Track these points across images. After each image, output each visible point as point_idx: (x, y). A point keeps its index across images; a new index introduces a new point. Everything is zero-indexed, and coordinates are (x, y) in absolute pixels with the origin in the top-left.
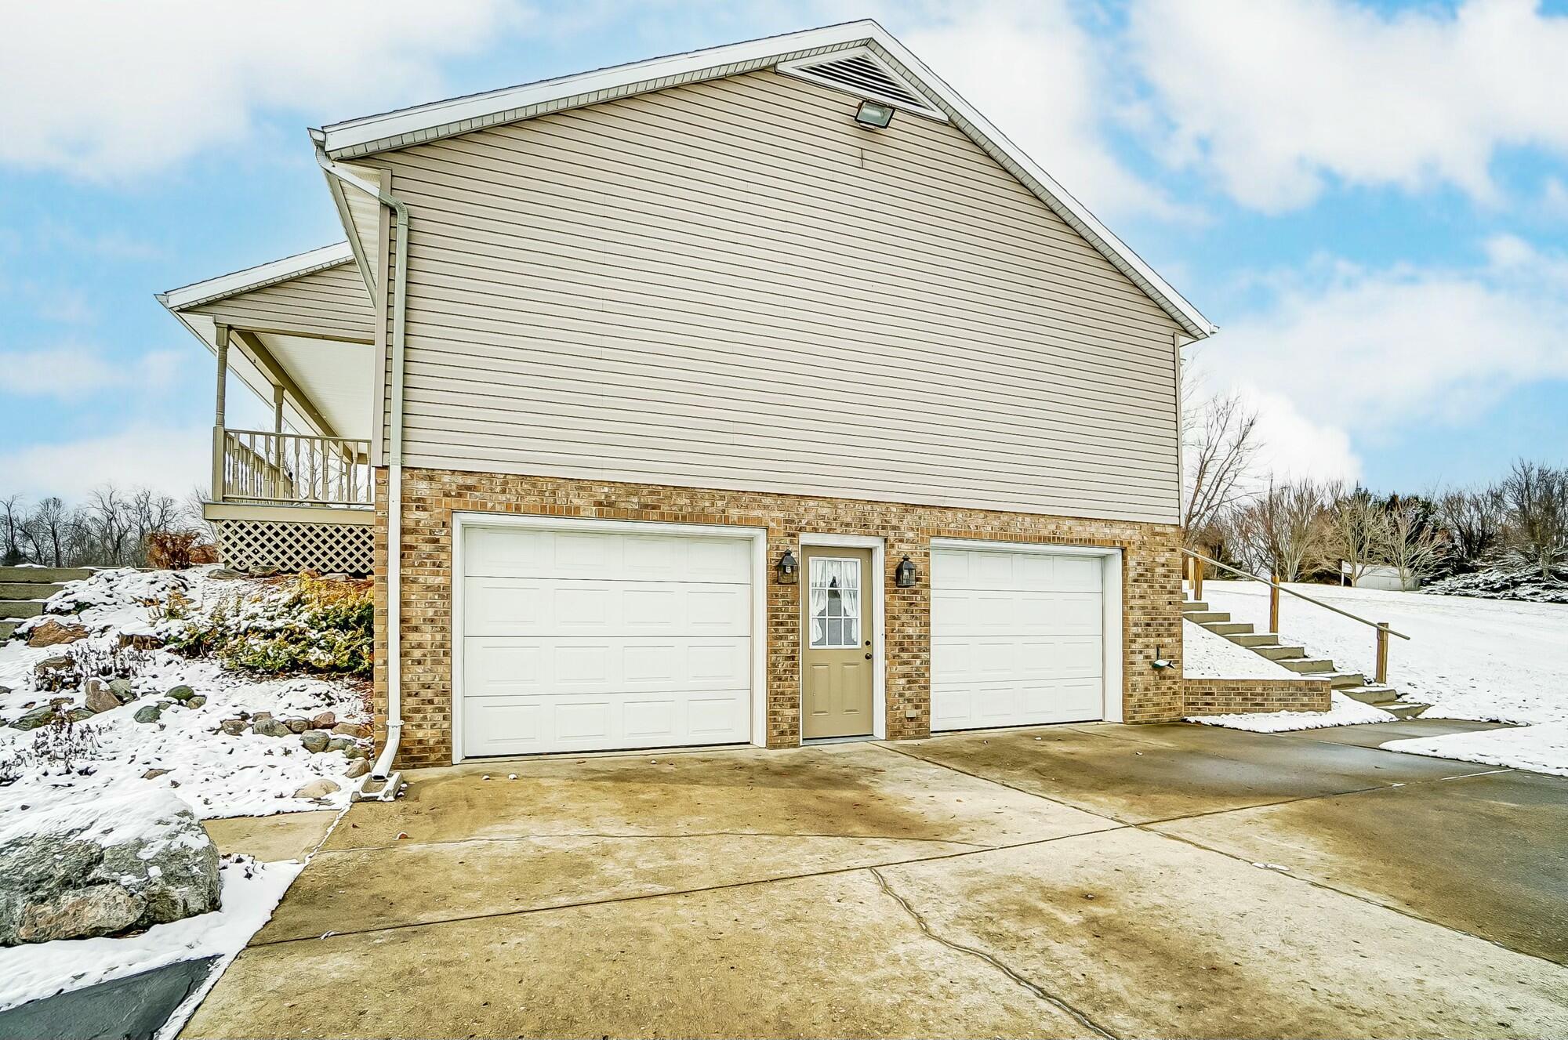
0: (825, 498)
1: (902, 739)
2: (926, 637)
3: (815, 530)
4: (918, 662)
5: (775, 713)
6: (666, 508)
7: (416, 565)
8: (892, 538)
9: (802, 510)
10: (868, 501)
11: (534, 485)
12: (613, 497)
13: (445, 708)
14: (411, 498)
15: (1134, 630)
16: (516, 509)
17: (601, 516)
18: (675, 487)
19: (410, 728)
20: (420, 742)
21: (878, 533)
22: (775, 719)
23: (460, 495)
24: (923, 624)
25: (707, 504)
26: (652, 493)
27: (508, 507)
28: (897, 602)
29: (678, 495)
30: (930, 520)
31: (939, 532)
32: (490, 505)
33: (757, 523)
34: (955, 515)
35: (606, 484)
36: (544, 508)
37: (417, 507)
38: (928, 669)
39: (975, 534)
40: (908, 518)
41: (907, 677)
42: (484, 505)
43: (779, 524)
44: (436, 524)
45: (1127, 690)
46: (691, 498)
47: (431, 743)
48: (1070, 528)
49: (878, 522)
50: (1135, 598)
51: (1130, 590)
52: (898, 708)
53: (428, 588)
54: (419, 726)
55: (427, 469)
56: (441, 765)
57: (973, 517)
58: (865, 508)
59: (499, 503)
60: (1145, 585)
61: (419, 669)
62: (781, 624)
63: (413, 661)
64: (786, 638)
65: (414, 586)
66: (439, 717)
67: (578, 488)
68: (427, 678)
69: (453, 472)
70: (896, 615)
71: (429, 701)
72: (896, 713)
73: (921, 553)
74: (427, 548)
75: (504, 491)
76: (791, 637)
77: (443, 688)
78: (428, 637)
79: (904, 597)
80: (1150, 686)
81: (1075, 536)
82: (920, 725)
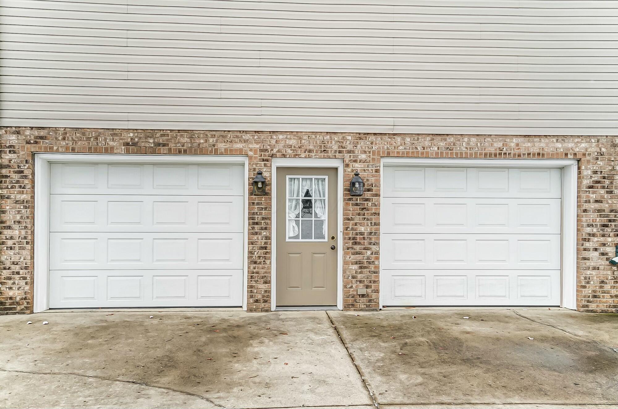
0: (292, 132)
1: (354, 310)
2: (377, 233)
3: (284, 156)
4: (369, 253)
5: (251, 287)
6: (173, 145)
7: (9, 187)
8: (347, 160)
9: (273, 142)
10: (327, 133)
11: (84, 134)
12: (136, 139)
13: (27, 277)
14: (6, 145)
15: (589, 230)
16: (72, 150)
17: (128, 152)
18: (179, 130)
19: (5, 289)
20: (11, 298)
21: (335, 156)
22: (251, 290)
23: (36, 143)
24: (373, 224)
25: (202, 141)
26: (162, 135)
27: (67, 148)
28: (351, 208)
29: (182, 136)
30: (380, 144)
31: (389, 153)
32: (55, 148)
33: (240, 153)
34: (404, 139)
35: (131, 131)
36: (90, 148)
37: (10, 152)
38: (378, 258)
39: (422, 153)
40: (362, 143)
41: (359, 264)
42: (51, 148)
43: (255, 152)
44: (22, 162)
45: (580, 282)
46: (191, 138)
47: (18, 299)
48: (517, 145)
49: (335, 147)
50: (589, 202)
51: (584, 196)
52: (352, 287)
53: (17, 202)
54: (10, 288)
55: (16, 127)
56: (24, 313)
57: (420, 140)
58: (325, 138)
59: (61, 147)
60: (602, 191)
61: (11, 252)
62: (257, 224)
63: (7, 247)
64: (260, 234)
65: (8, 200)
66: (23, 283)
67: (112, 135)
68: (16, 259)
69: (32, 128)
70: (350, 217)
71: (17, 272)
72: (349, 291)
73: (372, 170)
74: (16, 177)
75: (64, 139)
76: (265, 233)
77: (26, 264)
78: (17, 232)
79: (357, 203)
80: (607, 279)
81: (522, 151)
82: (370, 301)
